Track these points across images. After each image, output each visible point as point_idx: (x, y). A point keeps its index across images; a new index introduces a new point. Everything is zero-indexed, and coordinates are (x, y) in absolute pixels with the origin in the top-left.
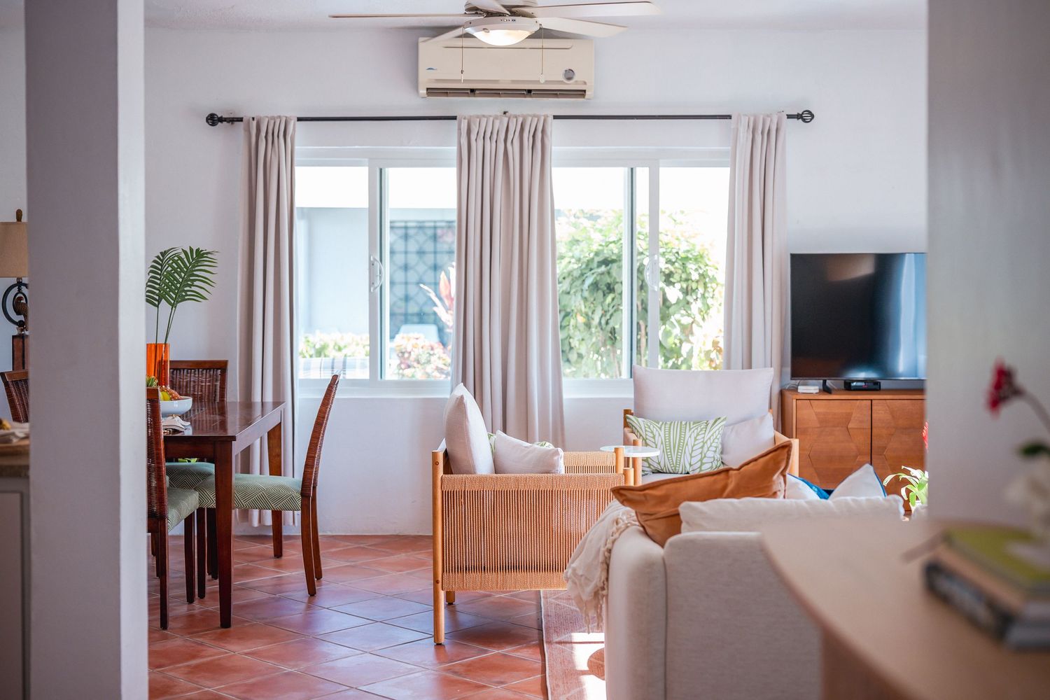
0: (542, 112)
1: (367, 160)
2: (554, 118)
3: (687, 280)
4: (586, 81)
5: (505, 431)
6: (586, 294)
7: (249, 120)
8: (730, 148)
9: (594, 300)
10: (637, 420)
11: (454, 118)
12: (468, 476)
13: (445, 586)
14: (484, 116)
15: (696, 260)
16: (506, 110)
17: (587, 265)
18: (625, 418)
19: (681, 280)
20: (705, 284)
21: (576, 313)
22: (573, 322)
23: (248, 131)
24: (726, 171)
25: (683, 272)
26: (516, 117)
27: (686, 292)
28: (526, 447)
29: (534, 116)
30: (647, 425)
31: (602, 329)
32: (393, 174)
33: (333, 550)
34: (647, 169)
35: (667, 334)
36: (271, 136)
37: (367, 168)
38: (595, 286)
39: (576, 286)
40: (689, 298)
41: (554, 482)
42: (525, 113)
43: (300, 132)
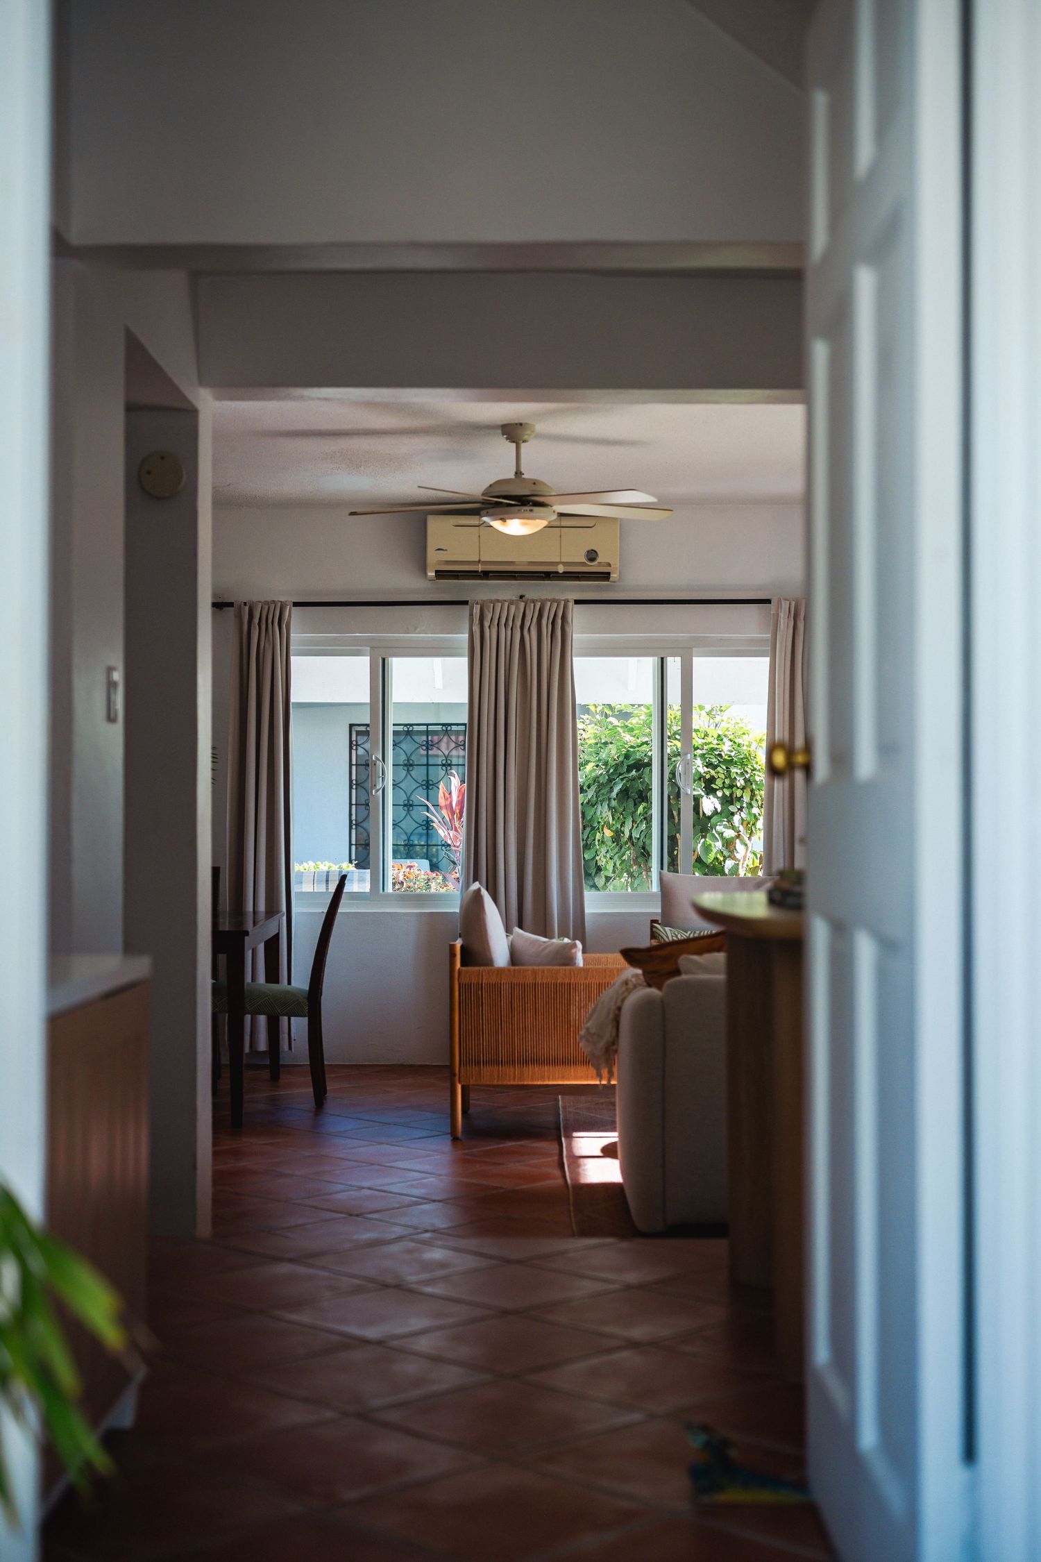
0: (562, 597)
1: (369, 648)
2: (575, 604)
3: (731, 786)
4: (611, 563)
5: (521, 926)
6: (614, 803)
7: (240, 606)
8: (770, 635)
9: (624, 810)
10: (665, 930)
11: (466, 603)
12: (485, 968)
13: (462, 1079)
14: (498, 601)
15: (742, 764)
16: (523, 594)
17: (615, 770)
18: (652, 927)
19: (724, 787)
20: (752, 791)
21: (603, 826)
22: (598, 836)
23: (239, 616)
24: (765, 661)
25: (726, 778)
26: (534, 601)
27: (728, 801)
28: (544, 942)
29: (553, 601)
30: (674, 934)
31: (633, 844)
32: (398, 665)
33: (333, 1075)
34: (678, 659)
35: (707, 849)
36: (265, 624)
37: (369, 657)
38: (624, 793)
39: (603, 794)
40: (732, 808)
41: (572, 975)
42: (543, 597)
43: (296, 618)
